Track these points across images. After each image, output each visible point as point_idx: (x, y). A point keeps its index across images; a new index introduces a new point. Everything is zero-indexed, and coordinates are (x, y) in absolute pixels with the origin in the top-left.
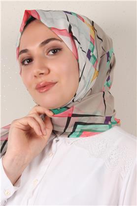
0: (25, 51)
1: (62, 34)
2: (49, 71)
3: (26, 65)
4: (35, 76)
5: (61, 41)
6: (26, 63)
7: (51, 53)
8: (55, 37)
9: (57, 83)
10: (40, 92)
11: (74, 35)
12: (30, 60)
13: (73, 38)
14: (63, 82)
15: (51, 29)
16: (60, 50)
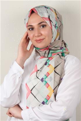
1: (46, 20)
2: (42, 35)
3: (31, 31)
4: (36, 37)
6: (31, 30)
7: (42, 27)
8: (44, 21)
9: (44, 39)
10: (37, 42)
11: (51, 19)
12: (33, 29)
14: (47, 38)
15: (42, 18)
16: (45, 26)
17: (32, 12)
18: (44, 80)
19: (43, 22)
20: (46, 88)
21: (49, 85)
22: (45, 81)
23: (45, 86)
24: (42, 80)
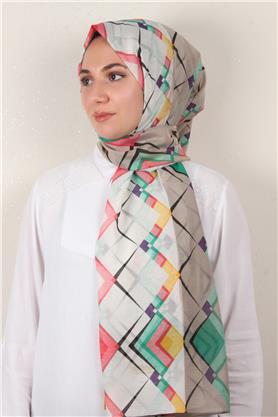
0: (86, 71)
1: (127, 60)
2: (109, 99)
5: (126, 67)
8: (119, 62)
9: (115, 114)
13: (141, 64)
15: (118, 53)
16: (123, 76)
17: (96, 34)
18: (149, 246)
19: (118, 65)
20: (158, 266)
21: (165, 259)
22: (153, 248)
23: (153, 262)
24: (144, 246)
